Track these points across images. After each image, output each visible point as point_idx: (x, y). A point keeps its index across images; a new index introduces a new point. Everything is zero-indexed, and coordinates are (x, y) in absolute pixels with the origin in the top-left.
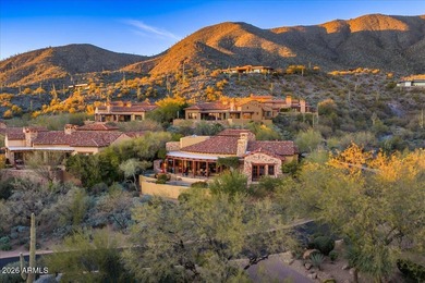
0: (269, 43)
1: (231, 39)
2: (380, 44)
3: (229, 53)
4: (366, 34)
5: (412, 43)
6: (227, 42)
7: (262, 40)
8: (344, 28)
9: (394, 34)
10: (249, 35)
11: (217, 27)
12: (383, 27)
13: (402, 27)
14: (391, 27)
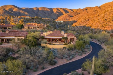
0: (22, 11)
1: (12, 9)
2: (45, 13)
3: (12, 12)
4: (42, 11)
5: (51, 14)
6: (11, 10)
7: (20, 10)
8: (38, 9)
9: (48, 11)
10: (17, 9)
11: (8, 6)
12: (45, 10)
13: (49, 10)
14: (47, 10)
